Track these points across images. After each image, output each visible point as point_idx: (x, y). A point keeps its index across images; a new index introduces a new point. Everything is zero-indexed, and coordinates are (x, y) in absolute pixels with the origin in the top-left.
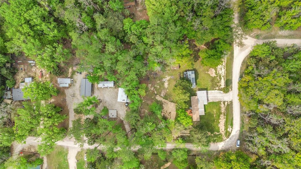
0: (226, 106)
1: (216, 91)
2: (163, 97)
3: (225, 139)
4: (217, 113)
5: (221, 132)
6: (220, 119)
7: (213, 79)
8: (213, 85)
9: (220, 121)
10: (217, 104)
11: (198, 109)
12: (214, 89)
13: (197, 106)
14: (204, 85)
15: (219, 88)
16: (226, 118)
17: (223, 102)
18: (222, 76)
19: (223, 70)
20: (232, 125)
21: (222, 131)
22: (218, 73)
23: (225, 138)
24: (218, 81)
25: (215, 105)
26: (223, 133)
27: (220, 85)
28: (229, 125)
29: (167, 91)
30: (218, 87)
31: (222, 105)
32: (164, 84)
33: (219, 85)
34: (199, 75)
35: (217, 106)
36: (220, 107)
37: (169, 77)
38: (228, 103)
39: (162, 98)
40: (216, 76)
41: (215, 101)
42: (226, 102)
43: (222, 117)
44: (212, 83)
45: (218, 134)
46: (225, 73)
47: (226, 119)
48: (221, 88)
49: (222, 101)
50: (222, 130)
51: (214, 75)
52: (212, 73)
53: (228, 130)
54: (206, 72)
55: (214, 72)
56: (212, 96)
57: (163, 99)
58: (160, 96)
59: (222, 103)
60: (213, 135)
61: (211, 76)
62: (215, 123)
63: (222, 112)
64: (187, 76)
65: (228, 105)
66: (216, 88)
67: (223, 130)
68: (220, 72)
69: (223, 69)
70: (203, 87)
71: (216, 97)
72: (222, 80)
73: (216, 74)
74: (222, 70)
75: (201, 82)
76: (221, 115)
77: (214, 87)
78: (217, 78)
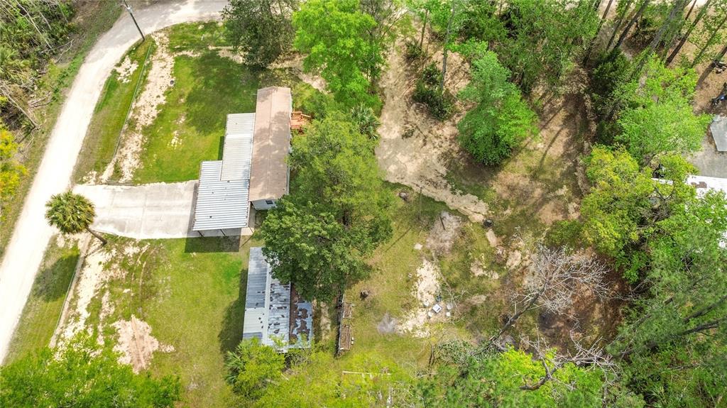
0: (115, 160)
1: (140, 236)
2: (448, 209)
3: (162, 35)
4: (169, 132)
5: (170, 59)
6: (159, 107)
7: (141, 302)
8: (147, 268)
9: (162, 100)
10: (154, 170)
11: (259, 136)
12: (151, 248)
13: (262, 150)
14: (203, 269)
15: (120, 250)
16: (129, 111)
17: (122, 181)
18: (82, 322)
20: (112, 85)
21: (163, 60)
23: (156, 39)
24: (115, 289)
25: (164, 165)
26: (161, 53)
27: (107, 266)
28: (126, 85)
29: (424, 243)
30: (126, 258)
31: (129, 164)
32: (443, 286)
33: (115, 266)
34: (218, 329)
35: (159, 163)
36: (142, 159)
37: (409, 325)
38: (96, 176)
39: (452, 206)
40: (118, 324)
41: (160, 188)
42: (106, 180)
43: (147, 116)
44: (150, 282)
45: (184, 52)
47: (130, 106)
48: (109, 251)
49: (126, 183)
50: (163, 64)
51: (130, 329)
52: (134, 343)
53: (134, 67)
54: (170, 349)
55: (124, 346)
56: (168, 208)
57: (448, 201)
58: (465, 218)
59: (128, 176)
61: (144, 325)
62: (187, 93)
63: (138, 137)
64: (292, 323)
65: (100, 167)
66: (136, 250)
67: (157, 66)
70: (209, 260)
71: (147, 203)
72: (92, 295)
73: (113, 331)
75: (218, 287)
76: (150, 122)
77: (145, 256)
78: (113, 310)
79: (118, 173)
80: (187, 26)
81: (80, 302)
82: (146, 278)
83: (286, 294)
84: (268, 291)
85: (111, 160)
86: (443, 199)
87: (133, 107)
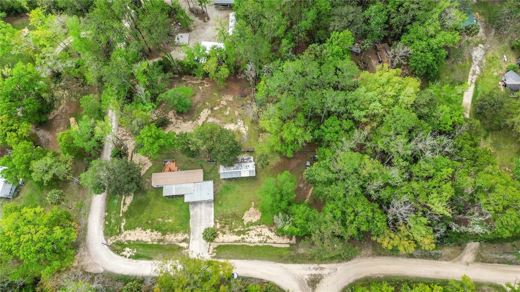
0: (178, 244)
2: (206, 121)
3: (109, 241)
4: (165, 224)
5: (125, 233)
6: (152, 231)
7: (238, 217)
8: (225, 218)
9: (148, 231)
10: (184, 225)
12: (217, 219)
14: (226, 198)
15: (218, 230)
16: (152, 244)
17: (188, 238)
18: (244, 236)
19: (256, 239)
20: (137, 257)
21: (125, 236)
22: (251, 227)
23: (111, 243)
24: (233, 228)
25: (182, 222)
26: (121, 238)
27: (224, 233)
28: (137, 250)
30: (221, 227)
31: (180, 237)
32: (232, 122)
33: (224, 230)
35: (181, 225)
36: (178, 232)
37: (245, 132)
38: (185, 249)
39: (205, 119)
40: (245, 223)
41: (192, 221)
42: (187, 245)
43: (156, 235)
44: (231, 216)
45: (122, 227)
46: (250, 242)
47: (150, 245)
48: (218, 234)
49: (189, 235)
50: (128, 235)
51: (247, 219)
52: (252, 216)
53: (128, 249)
54: (253, 203)
55: (253, 219)
56: (201, 216)
57: (203, 120)
58: (209, 115)
59: (186, 236)
60: (121, 215)
61: (245, 214)
62: (146, 221)
63: (167, 237)
65: (181, 249)
66: (218, 224)
67: (128, 238)
68: (252, 233)
69: (260, 239)
71: (199, 224)
72: (235, 236)
73: (248, 224)
74: (257, 237)
75: (233, 191)
76: (160, 234)
77: (221, 220)
78: (240, 226)
79: (185, 241)
80: (105, 229)
81: (237, 239)
82: (229, 217)
83: (237, 165)
84: (236, 170)
85: (178, 245)
86: (202, 122)
87: (151, 243)
